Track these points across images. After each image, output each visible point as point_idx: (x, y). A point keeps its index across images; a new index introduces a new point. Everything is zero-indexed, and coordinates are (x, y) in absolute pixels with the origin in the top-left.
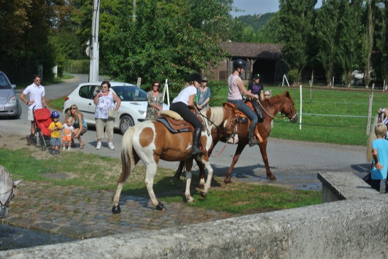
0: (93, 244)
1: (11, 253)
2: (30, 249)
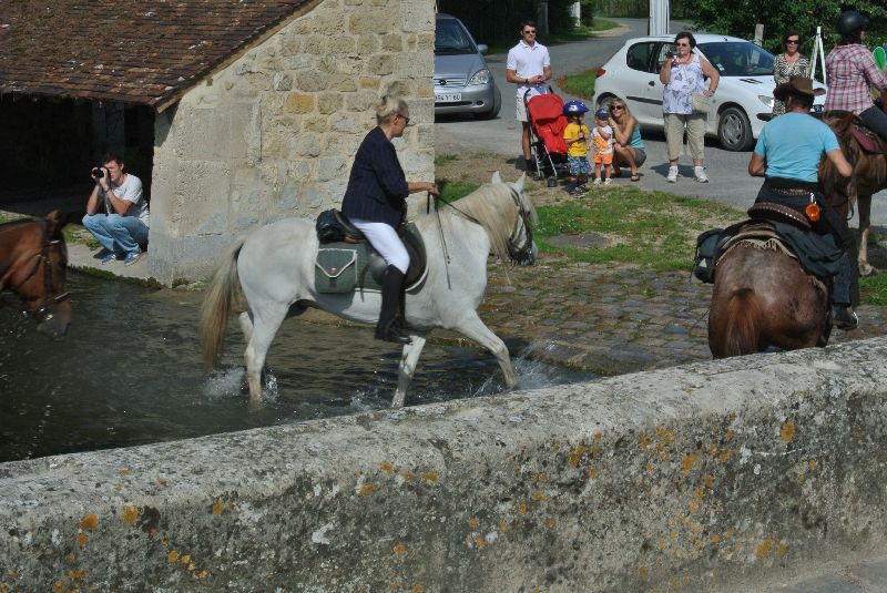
0: (636, 385)
1: (456, 408)
2: (499, 397)
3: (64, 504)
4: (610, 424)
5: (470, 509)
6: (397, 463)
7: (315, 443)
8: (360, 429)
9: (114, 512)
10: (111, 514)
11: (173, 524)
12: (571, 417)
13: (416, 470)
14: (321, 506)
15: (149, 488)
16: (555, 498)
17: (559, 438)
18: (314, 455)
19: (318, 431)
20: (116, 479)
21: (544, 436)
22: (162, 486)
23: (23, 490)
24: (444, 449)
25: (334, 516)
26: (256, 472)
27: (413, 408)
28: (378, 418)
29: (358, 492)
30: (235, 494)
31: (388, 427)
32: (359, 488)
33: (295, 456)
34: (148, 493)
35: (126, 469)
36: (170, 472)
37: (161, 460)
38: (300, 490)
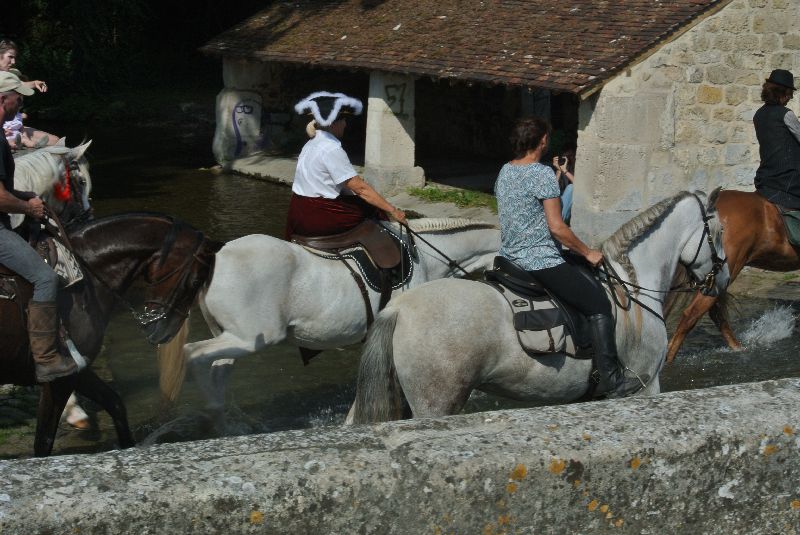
3: (497, 455)
6: (797, 427)
7: (725, 406)
8: (765, 395)
9: (542, 464)
10: (539, 465)
11: (595, 475)
14: (728, 464)
15: (575, 443)
18: (724, 417)
19: (728, 396)
22: (587, 442)
23: (461, 441)
25: (740, 474)
26: (672, 432)
28: (782, 386)
29: (761, 452)
30: (652, 451)
31: (790, 394)
32: (763, 449)
33: (707, 418)
34: (574, 447)
35: (554, 426)
36: (595, 429)
37: (587, 418)
38: (710, 448)
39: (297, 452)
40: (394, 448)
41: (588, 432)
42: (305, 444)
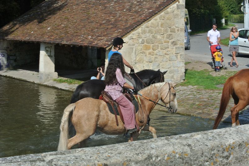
0: (244, 128)
1: (193, 135)
2: (206, 132)
3: (80, 163)
4: (237, 140)
5: (197, 164)
6: (177, 151)
7: (153, 145)
8: (166, 141)
9: (95, 165)
12: (226, 138)
13: (182, 153)
14: (155, 163)
16: (221, 161)
17: (223, 144)
18: (153, 148)
19: (154, 142)
20: (96, 156)
21: (218, 143)
22: (109, 158)
23: (69, 158)
24: (190, 147)
26: (136, 154)
27: (181, 135)
28: (171, 138)
29: (165, 159)
30: (130, 160)
31: (174, 141)
32: (166, 158)
33: (147, 149)
34: (105, 159)
35: (98, 153)
36: (111, 153)
37: (109, 150)
38: (149, 159)
39: (17, 163)
40: (48, 161)
41: (109, 155)
42: (19, 160)
